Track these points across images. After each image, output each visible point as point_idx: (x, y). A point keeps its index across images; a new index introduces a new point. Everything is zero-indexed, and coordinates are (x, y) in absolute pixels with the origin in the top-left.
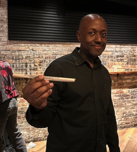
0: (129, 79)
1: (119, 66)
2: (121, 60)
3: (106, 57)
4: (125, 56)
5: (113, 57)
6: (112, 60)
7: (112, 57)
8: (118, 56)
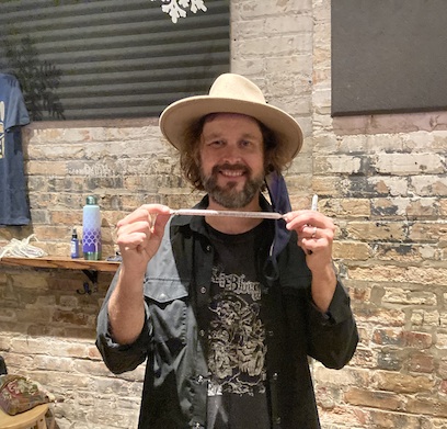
3: (42, 184)
4: (130, 180)
6: (68, 201)
7: (68, 185)
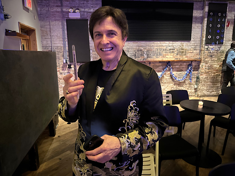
0: (178, 65)
1: (171, 56)
2: (173, 52)
3: (162, 50)
4: (176, 49)
5: (167, 50)
6: (166, 52)
8: (170, 50)
